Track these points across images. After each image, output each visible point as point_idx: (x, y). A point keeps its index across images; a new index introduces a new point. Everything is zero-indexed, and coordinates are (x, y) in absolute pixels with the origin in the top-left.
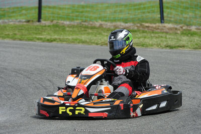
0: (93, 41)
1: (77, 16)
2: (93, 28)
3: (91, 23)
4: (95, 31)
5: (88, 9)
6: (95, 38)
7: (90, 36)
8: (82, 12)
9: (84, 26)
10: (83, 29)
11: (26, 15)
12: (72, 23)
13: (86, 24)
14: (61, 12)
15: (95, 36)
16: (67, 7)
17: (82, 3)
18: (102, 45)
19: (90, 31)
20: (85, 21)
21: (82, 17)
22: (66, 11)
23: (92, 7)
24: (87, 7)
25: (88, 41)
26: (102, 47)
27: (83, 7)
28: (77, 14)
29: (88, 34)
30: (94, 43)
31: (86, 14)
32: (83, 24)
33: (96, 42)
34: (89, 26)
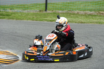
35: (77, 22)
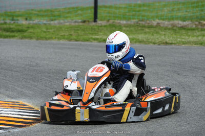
0: (150, 40)
1: (133, 15)
2: (150, 27)
3: (148, 22)
4: (152, 30)
5: (145, 8)
6: (152, 37)
7: (147, 36)
8: (139, 11)
9: (141, 25)
10: (140, 28)
11: (81, 15)
12: (129, 22)
13: (144, 23)
14: (117, 11)
15: (153, 35)
16: (123, 6)
17: (139, 2)
18: (159, 45)
19: (147, 30)
20: (142, 20)
21: (138, 16)
22: (122, 11)
23: (149, 6)
24: (144, 5)
25: (145, 40)
26: (159, 46)
27: (140, 6)
28: (134, 13)
29: (146, 33)
30: (151, 42)
31: (143, 13)
32: (140, 24)
33: (153, 41)
34: (146, 25)
35: (158, 41)
